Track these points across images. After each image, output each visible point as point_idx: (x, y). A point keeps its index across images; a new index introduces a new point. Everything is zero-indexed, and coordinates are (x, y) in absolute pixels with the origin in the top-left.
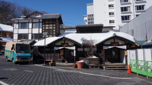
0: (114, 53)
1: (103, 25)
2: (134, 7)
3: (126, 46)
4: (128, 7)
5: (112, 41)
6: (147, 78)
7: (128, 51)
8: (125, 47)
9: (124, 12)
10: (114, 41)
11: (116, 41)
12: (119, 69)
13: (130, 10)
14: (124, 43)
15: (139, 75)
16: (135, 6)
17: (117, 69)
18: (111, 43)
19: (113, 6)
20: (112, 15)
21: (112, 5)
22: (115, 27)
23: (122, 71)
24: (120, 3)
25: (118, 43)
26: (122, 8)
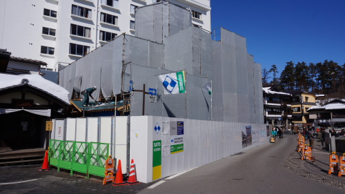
0: (25, 126)
1: (10, 53)
2: (99, 32)
3: (49, 111)
4: (86, 28)
5: (18, 96)
6: (71, 174)
7: (53, 120)
8: (47, 113)
9: (76, 36)
10: (23, 96)
11: (28, 97)
12: (26, 163)
13: (89, 36)
14: (46, 103)
15: (62, 170)
16: (101, 31)
17: (20, 164)
18: (14, 100)
19: (55, 16)
20: (49, 35)
21: (52, 11)
22: (45, 64)
23: (33, 165)
24: (71, 14)
25: (32, 102)
26: (73, 27)
